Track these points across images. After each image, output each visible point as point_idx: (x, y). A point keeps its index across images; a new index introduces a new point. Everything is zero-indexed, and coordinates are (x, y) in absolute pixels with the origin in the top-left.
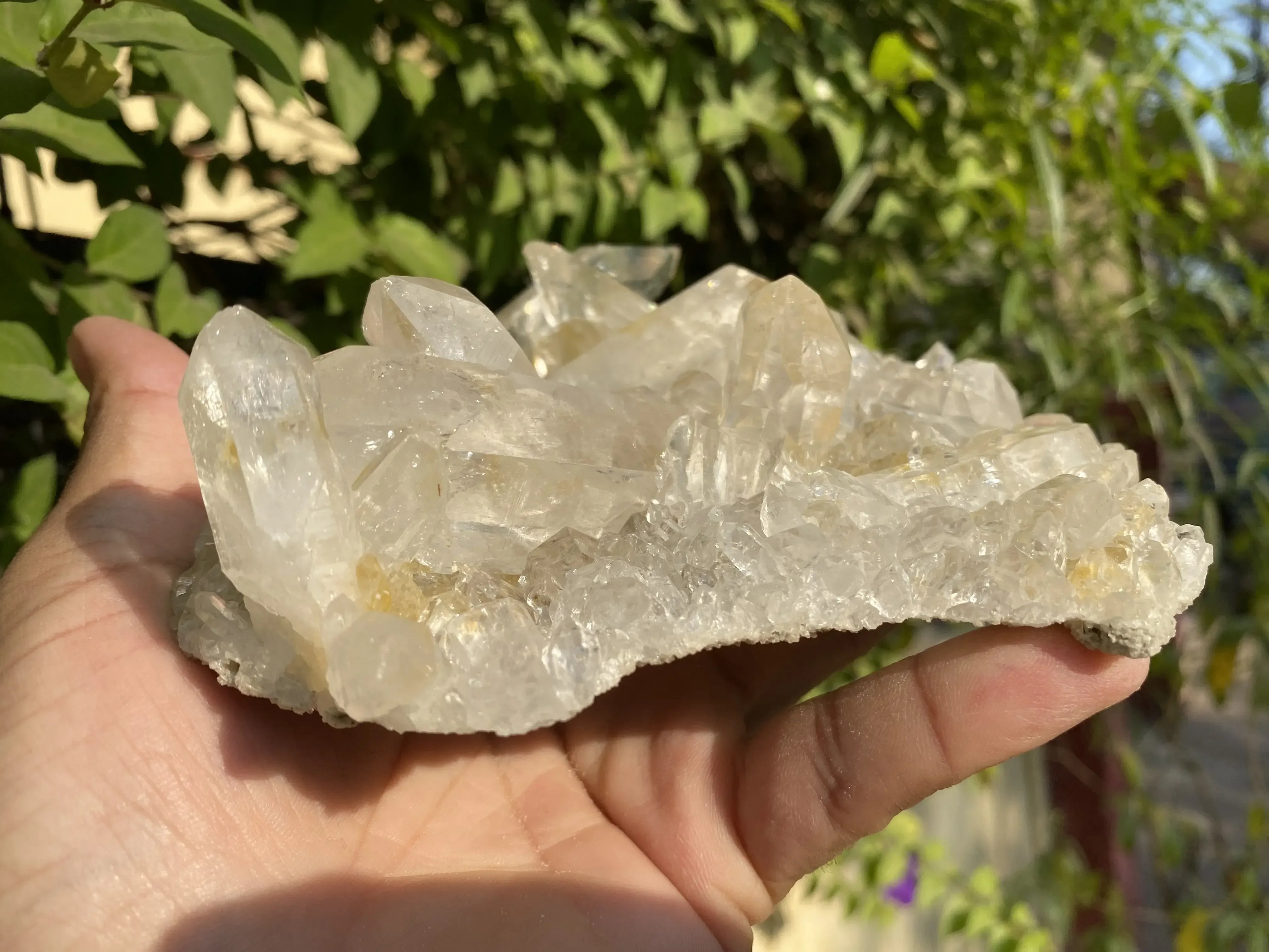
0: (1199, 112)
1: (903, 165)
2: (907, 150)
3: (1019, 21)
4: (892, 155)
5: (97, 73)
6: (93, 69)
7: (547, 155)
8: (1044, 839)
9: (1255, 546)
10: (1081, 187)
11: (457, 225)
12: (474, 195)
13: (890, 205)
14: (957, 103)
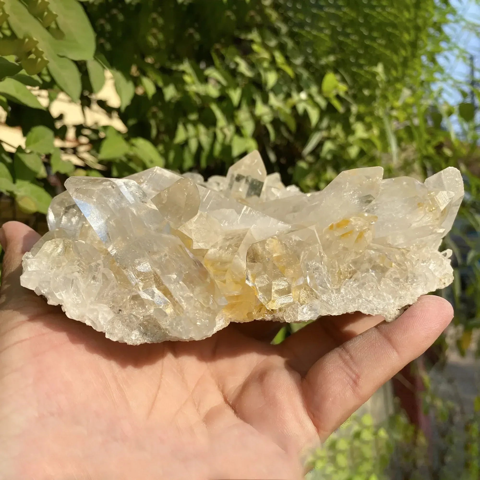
0: (450, 113)
1: (334, 132)
2: (335, 127)
3: (378, 79)
4: (329, 128)
5: (41, 61)
6: (39, 60)
7: (195, 124)
8: (391, 411)
9: (476, 291)
10: (403, 144)
11: (161, 148)
12: (166, 138)
13: (328, 146)
14: (354, 109)
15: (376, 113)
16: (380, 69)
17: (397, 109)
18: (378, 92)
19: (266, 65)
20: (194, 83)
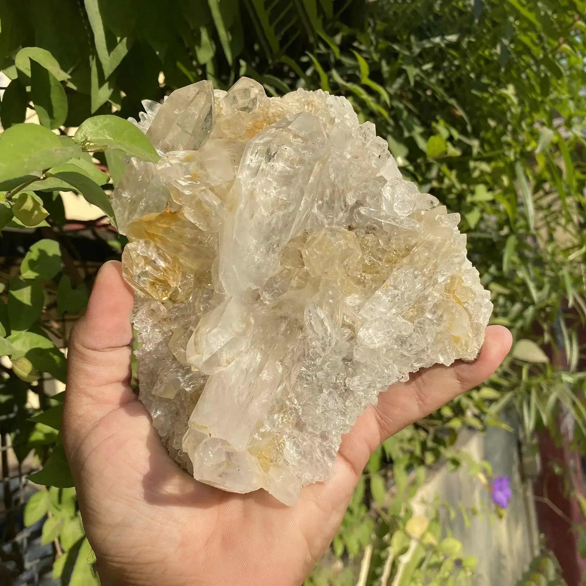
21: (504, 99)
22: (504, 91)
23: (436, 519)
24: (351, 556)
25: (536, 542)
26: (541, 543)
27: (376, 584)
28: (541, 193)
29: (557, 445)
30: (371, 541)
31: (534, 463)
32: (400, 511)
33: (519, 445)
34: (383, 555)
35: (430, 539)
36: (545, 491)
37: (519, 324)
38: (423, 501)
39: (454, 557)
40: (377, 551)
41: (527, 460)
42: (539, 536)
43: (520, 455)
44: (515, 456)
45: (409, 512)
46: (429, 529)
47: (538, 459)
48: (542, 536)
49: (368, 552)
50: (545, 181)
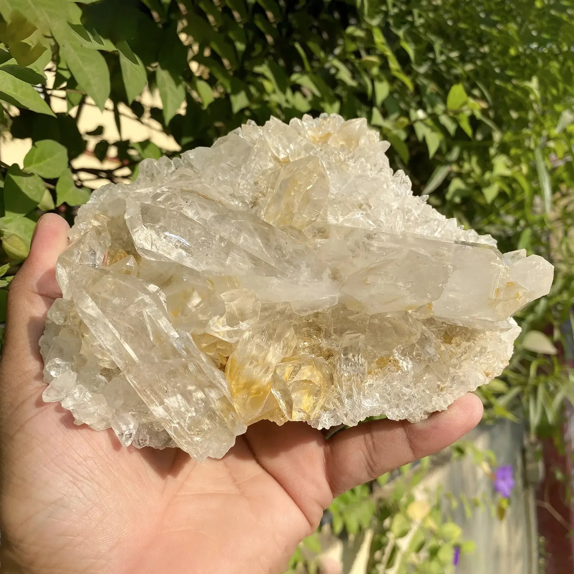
1: (467, 167)
2: (469, 159)
3: (532, 97)
4: (459, 161)
13: (457, 184)
14: (497, 136)
15: (527, 143)
16: (534, 84)
17: (555, 139)
18: (531, 116)
19: (375, 71)
20: (274, 92)
21: (527, 92)
22: (527, 84)
23: (438, 507)
24: (352, 537)
25: (534, 546)
26: (539, 546)
27: (374, 572)
28: (558, 195)
29: (561, 453)
30: (371, 526)
31: (537, 470)
32: (402, 496)
33: (524, 452)
34: (384, 540)
35: (431, 524)
36: (546, 496)
37: (530, 318)
38: (426, 490)
39: (453, 541)
40: (377, 536)
41: (530, 467)
42: (538, 539)
43: (524, 462)
44: (519, 462)
45: (411, 499)
46: (430, 514)
47: (540, 466)
48: (542, 540)
49: (369, 536)
50: (562, 181)
